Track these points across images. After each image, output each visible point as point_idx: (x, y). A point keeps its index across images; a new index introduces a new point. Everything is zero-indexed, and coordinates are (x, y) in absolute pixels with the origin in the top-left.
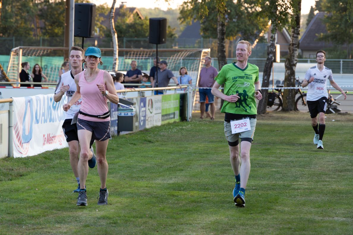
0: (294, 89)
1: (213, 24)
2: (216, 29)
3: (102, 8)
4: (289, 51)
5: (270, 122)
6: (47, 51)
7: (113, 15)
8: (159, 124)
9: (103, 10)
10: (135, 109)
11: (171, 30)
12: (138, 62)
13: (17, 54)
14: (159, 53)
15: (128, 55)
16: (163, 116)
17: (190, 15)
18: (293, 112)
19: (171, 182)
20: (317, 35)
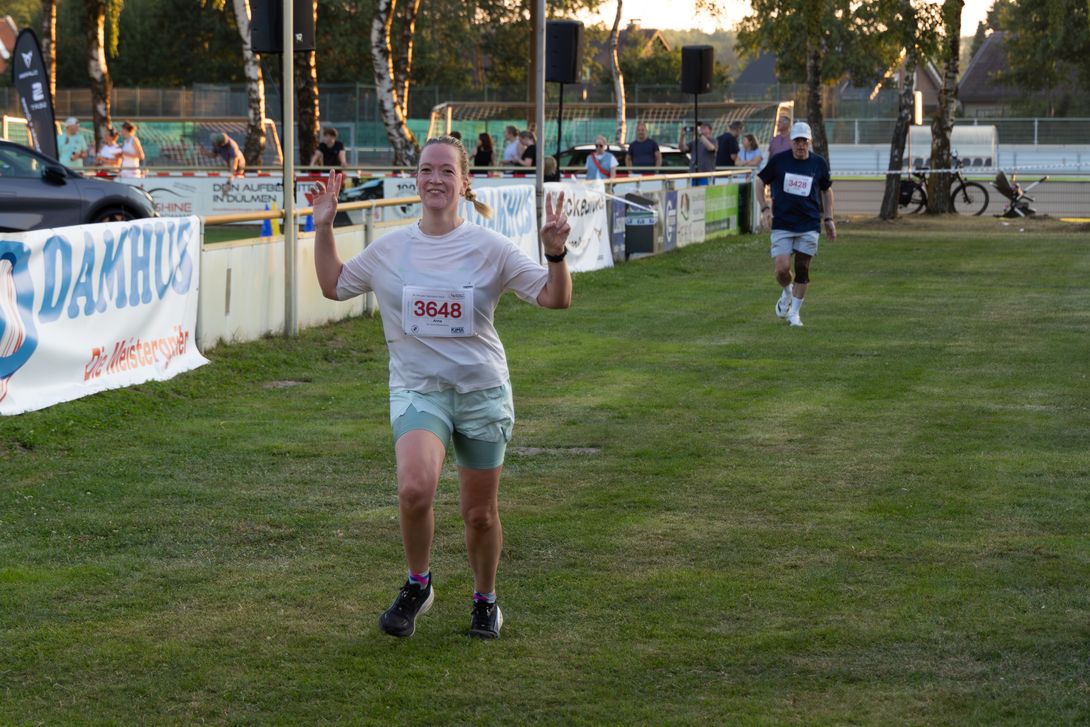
0: (949, 173)
1: (798, 58)
2: (805, 65)
3: (595, 31)
4: (938, 104)
5: (902, 234)
6: (497, 110)
7: (616, 43)
8: (701, 239)
9: (597, 36)
10: (657, 212)
11: (722, 69)
12: (661, 127)
13: (443, 116)
14: (700, 112)
15: (644, 115)
16: (707, 225)
17: (757, 41)
18: (946, 215)
19: (724, 343)
20: (990, 73)
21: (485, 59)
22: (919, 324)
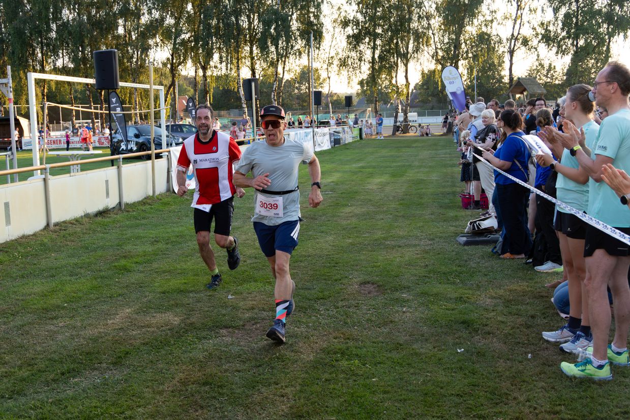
0: (408, 124)
4: (404, 108)
5: (398, 139)
7: (329, 96)
8: (351, 141)
9: (325, 94)
10: (341, 135)
11: (354, 99)
13: (289, 115)
16: (353, 138)
17: (361, 94)
18: (408, 133)
19: (359, 165)
21: (297, 101)
22: (405, 159)
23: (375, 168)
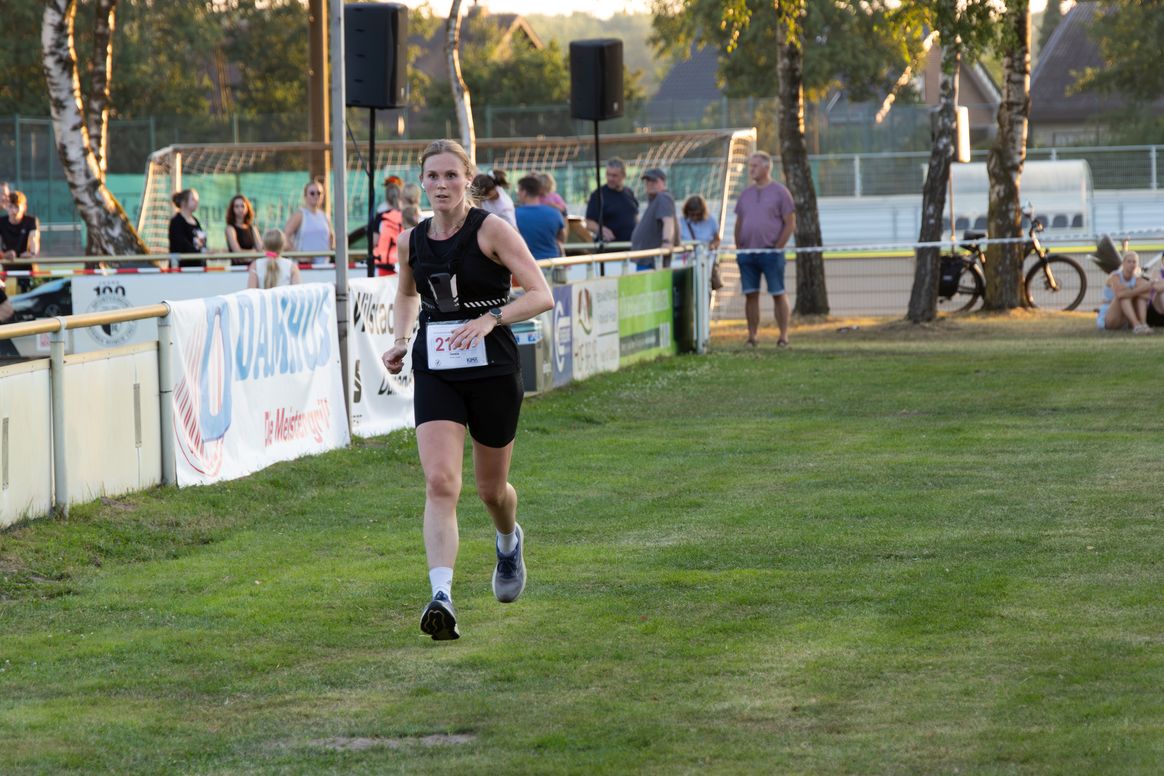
4: (997, 126)
5: (948, 346)
6: (257, 157)
7: (456, 38)
8: (613, 365)
9: (417, 26)
10: (540, 322)
13: (166, 167)
15: (506, 159)
16: (623, 340)
17: (685, 30)
18: (1018, 311)
20: (1074, 74)
21: (229, 70)
22: (993, 500)
23: (784, 562)
